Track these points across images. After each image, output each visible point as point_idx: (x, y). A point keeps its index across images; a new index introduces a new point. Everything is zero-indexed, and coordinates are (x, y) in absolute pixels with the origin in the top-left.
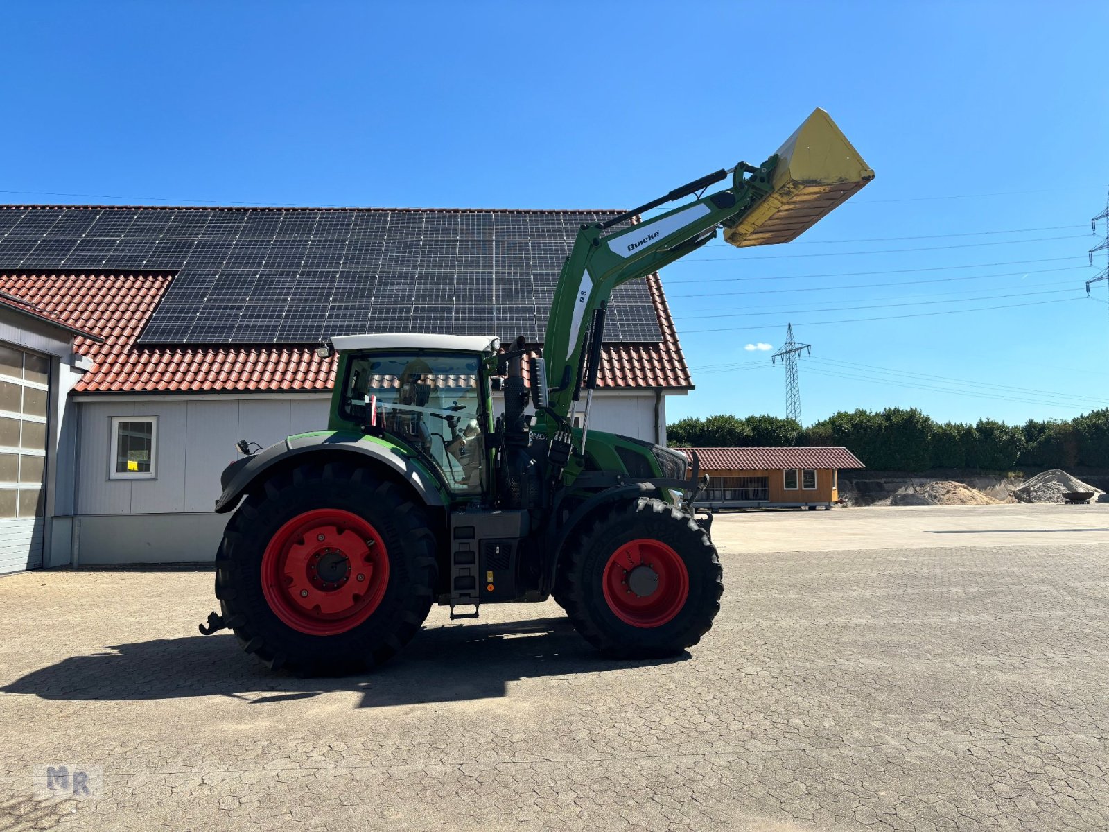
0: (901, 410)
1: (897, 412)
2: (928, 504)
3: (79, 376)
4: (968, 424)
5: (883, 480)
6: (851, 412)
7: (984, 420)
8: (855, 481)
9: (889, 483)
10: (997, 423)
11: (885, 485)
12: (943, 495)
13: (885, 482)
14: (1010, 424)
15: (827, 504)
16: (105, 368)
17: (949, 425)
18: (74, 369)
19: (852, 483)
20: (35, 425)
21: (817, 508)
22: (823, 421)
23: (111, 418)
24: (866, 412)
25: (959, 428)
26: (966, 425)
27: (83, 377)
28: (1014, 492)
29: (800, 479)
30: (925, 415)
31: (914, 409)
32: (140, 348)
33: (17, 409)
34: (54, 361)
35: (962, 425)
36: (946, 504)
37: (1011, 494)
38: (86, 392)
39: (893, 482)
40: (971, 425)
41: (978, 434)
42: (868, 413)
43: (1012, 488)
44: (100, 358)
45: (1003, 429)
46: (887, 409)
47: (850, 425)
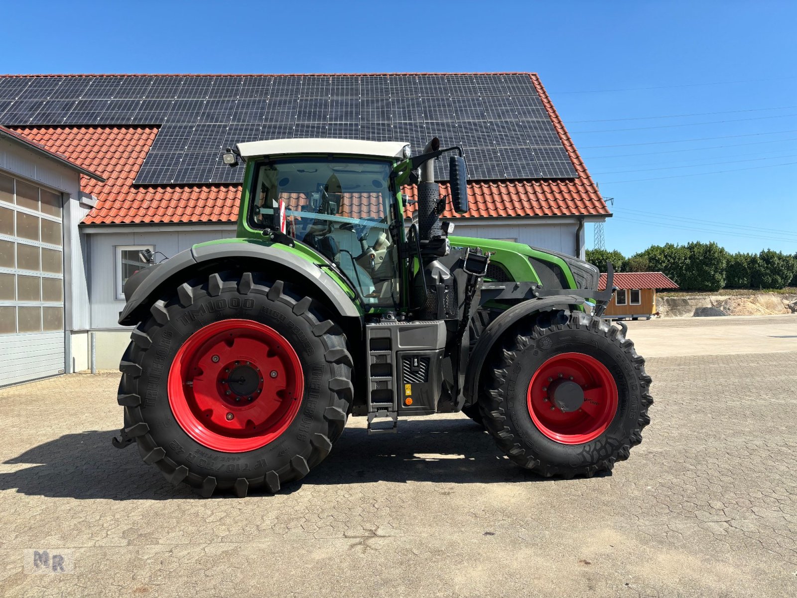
0: (701, 243)
1: (698, 244)
2: (724, 315)
3: (87, 211)
4: (754, 254)
5: (688, 297)
6: (662, 245)
7: (766, 251)
8: (665, 298)
9: (692, 299)
10: (776, 253)
11: (689, 301)
12: (735, 308)
13: (689, 299)
14: (785, 253)
15: (648, 316)
16: (108, 205)
17: (739, 255)
18: (82, 205)
19: (663, 300)
20: (52, 252)
21: (639, 319)
22: (640, 253)
23: (115, 247)
24: (673, 245)
25: (747, 257)
26: (752, 255)
27: (90, 212)
28: (788, 305)
29: (628, 297)
30: (721, 248)
31: (712, 243)
32: (136, 187)
33: (36, 237)
34: (65, 198)
35: (748, 254)
36: (738, 315)
37: (786, 307)
38: (93, 225)
39: (694, 299)
40: (756, 254)
41: (761, 261)
42: (675, 246)
43: (786, 302)
44: (103, 197)
45: (780, 257)
46: (691, 243)
47: (663, 255)
